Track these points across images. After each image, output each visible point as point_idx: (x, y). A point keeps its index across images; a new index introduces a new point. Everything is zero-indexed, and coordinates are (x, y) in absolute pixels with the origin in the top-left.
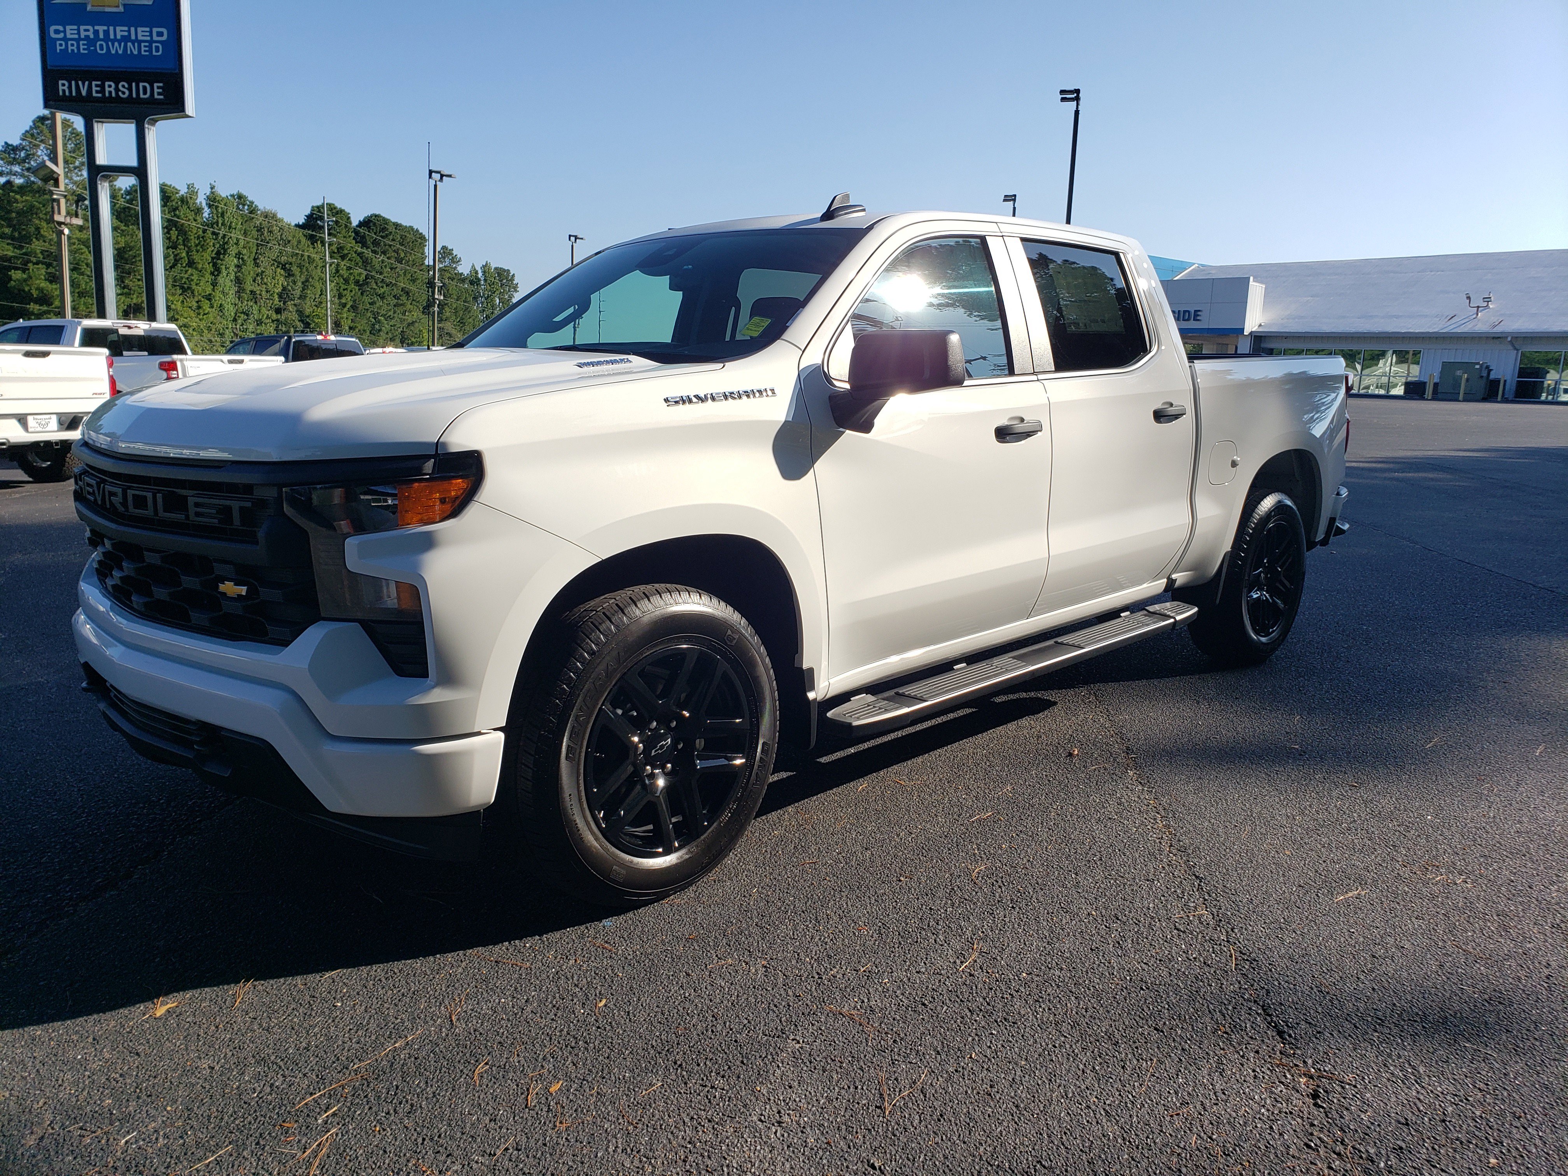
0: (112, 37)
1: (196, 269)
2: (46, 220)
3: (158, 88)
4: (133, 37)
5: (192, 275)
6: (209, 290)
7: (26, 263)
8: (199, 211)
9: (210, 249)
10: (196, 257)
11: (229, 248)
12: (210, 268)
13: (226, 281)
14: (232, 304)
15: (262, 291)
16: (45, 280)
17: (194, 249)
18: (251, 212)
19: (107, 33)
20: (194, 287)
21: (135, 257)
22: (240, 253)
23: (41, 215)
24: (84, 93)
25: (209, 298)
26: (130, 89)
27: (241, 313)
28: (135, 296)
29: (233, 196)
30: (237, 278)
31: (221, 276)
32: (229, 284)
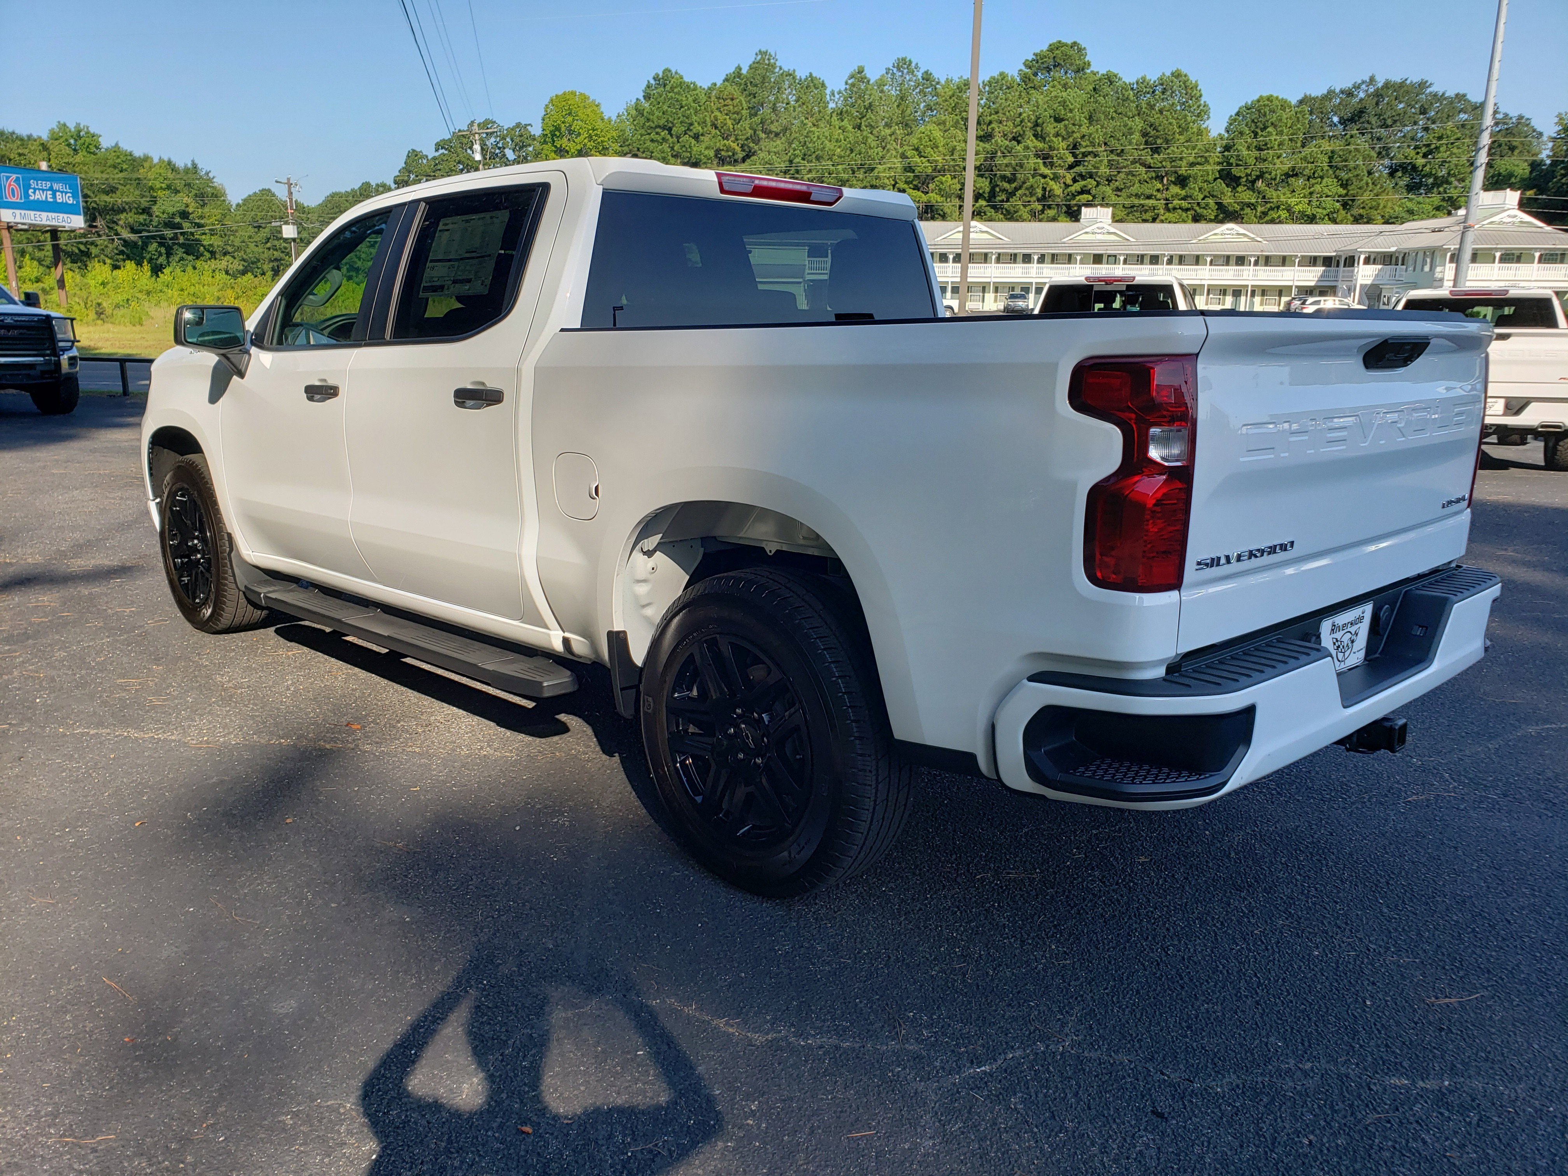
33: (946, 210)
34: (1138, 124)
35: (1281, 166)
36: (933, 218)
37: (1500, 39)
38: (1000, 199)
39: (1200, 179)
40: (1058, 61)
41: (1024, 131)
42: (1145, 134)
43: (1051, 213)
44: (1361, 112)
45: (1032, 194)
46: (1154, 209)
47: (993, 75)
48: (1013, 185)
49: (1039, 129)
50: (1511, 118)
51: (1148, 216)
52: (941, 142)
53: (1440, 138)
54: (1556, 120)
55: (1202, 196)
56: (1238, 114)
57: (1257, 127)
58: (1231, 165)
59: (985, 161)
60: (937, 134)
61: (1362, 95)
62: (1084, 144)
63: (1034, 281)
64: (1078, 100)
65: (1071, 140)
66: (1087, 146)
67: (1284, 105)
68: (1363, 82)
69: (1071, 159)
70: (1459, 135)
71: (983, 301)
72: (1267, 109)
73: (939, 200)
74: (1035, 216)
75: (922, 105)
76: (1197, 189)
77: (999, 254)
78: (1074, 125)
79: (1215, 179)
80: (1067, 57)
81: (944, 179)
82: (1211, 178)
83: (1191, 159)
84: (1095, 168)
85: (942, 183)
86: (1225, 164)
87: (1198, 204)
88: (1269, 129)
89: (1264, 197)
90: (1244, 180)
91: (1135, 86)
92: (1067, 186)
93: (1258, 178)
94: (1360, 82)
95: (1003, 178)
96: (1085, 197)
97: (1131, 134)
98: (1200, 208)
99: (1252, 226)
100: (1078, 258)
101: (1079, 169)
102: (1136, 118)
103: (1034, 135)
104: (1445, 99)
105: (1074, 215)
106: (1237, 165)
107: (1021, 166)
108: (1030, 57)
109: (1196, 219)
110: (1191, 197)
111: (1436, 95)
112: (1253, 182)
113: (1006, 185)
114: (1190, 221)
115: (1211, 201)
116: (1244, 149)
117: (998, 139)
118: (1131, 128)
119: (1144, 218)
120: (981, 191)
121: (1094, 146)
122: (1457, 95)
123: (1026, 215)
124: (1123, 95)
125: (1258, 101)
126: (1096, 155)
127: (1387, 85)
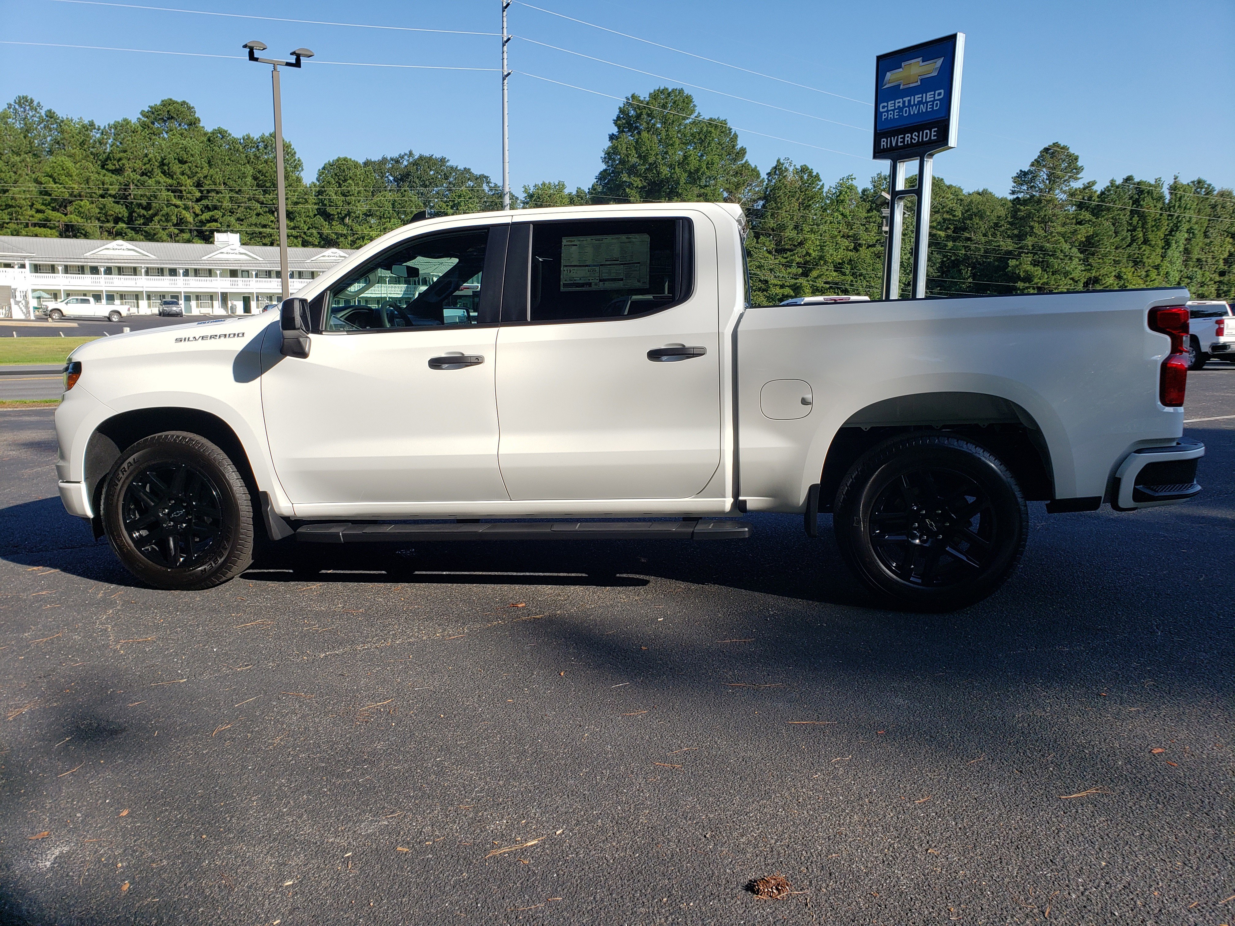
0: (912, 103)
1: (1150, 245)
2: (1038, 222)
3: (934, 131)
4: (924, 101)
5: (1145, 250)
6: (1158, 261)
7: (1020, 253)
8: (1161, 198)
9: (1164, 229)
10: (1151, 236)
11: (1180, 226)
12: (1161, 243)
13: (1175, 253)
14: (1178, 271)
15: (1207, 258)
16: (1031, 265)
17: (1150, 230)
18: (1207, 194)
19: (909, 101)
20: (1145, 260)
21: (1099, 241)
22: (1191, 228)
23: (1035, 219)
24: (894, 145)
25: (1157, 267)
26: (918, 137)
27: (1186, 278)
28: (1094, 271)
29: (1193, 182)
30: (1186, 249)
31: (1171, 248)
32: (1177, 254)
33: (88, 230)
34: (249, 170)
35: (361, 208)
36: (75, 236)
37: (506, 136)
38: (139, 222)
39: (303, 215)
40: (172, 114)
41: (153, 169)
42: (255, 178)
43: (186, 236)
44: (408, 175)
45: (167, 221)
46: (271, 236)
47: (117, 120)
48: (150, 212)
49: (166, 168)
50: (499, 187)
51: (267, 241)
52: (74, 172)
53: (460, 196)
54: (523, 189)
55: (307, 228)
56: (324, 168)
57: (339, 179)
58: (326, 205)
59: (119, 191)
60: (69, 164)
61: (405, 163)
62: (207, 183)
63: (183, 290)
64: (197, 147)
65: (195, 178)
66: (209, 185)
67: (356, 165)
68: (405, 154)
69: (198, 195)
70: (471, 196)
71: (138, 307)
72: (345, 167)
73: (80, 221)
74: (173, 238)
75: (49, 139)
76: (303, 222)
77: (147, 268)
78: (196, 166)
79: (315, 215)
80: (179, 113)
81: (82, 203)
82: (311, 214)
83: (295, 200)
84: (219, 202)
85: (81, 207)
86: (320, 204)
87: (305, 233)
88: (350, 181)
89: (352, 230)
90: (336, 216)
91: (242, 141)
92: (197, 215)
93: (346, 216)
94: (403, 154)
95: (140, 205)
96: (214, 225)
97: (246, 177)
98: (307, 236)
99: (346, 250)
100: (218, 272)
101: (205, 202)
102: (248, 165)
103: (162, 172)
104: (458, 170)
105: (207, 238)
106: (330, 206)
107: (155, 197)
108: (146, 109)
109: (305, 244)
110: (298, 227)
111: (452, 168)
112: (343, 219)
113: (143, 212)
114: (300, 245)
115: (314, 231)
116: (333, 194)
117: (128, 172)
118: (244, 173)
119: (264, 242)
120: (120, 216)
121: (215, 185)
122: (465, 169)
123: (165, 237)
124: (234, 147)
125: (338, 160)
126: (218, 192)
127: (421, 158)
